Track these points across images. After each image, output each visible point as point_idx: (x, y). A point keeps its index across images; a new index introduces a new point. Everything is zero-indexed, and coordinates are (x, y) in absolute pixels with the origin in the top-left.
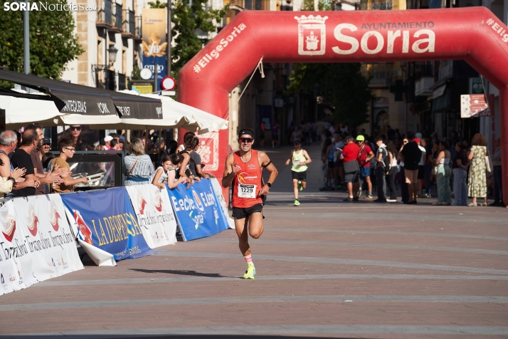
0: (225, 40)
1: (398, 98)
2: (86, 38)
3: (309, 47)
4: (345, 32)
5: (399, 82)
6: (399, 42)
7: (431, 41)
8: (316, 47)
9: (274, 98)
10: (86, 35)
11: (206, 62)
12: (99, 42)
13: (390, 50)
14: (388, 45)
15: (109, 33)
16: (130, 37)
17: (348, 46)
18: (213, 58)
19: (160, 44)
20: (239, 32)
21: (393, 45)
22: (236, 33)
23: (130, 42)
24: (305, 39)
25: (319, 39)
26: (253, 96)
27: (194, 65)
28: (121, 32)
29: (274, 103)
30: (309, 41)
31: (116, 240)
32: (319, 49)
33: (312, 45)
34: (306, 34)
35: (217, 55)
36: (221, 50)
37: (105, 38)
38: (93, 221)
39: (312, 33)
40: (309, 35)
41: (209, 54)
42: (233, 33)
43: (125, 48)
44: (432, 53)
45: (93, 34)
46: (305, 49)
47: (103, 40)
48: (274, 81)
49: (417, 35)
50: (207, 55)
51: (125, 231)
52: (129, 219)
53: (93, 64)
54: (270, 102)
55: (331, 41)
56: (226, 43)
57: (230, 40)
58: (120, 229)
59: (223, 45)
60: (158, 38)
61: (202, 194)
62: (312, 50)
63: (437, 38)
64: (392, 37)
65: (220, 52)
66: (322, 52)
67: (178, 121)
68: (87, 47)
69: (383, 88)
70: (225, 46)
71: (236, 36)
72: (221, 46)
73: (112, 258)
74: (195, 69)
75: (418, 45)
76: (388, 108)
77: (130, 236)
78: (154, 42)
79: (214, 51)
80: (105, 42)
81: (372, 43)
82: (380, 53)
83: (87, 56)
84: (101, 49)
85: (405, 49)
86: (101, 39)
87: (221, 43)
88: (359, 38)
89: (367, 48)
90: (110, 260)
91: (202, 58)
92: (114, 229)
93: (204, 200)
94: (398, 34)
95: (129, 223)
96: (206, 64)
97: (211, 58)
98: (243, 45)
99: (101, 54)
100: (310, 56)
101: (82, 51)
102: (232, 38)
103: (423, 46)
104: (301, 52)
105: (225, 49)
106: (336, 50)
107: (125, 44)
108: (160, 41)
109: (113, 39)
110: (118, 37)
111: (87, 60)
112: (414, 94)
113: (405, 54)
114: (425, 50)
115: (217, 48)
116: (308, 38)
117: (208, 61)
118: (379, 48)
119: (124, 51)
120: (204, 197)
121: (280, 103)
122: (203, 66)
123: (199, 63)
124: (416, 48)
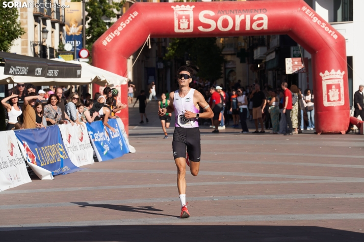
0: (124, 23)
1: (242, 61)
2: (27, 24)
3: (182, 27)
4: (206, 16)
5: (243, 50)
6: (243, 23)
7: (265, 22)
8: (187, 27)
9: (157, 62)
10: (27, 21)
12: (35, 26)
13: (237, 29)
14: (236, 25)
15: (42, 19)
16: (56, 22)
17: (209, 26)
18: (116, 35)
19: (78, 27)
20: (133, 17)
21: (239, 25)
22: (131, 18)
23: (57, 25)
24: (179, 21)
25: (189, 21)
26: (142, 61)
27: (103, 41)
28: (50, 18)
29: (157, 66)
30: (182, 23)
31: (51, 163)
32: (189, 28)
33: (184, 25)
34: (180, 18)
35: (119, 34)
36: (121, 30)
37: (40, 23)
38: (36, 149)
39: (184, 17)
40: (182, 18)
41: (113, 33)
42: (129, 18)
43: (53, 30)
44: (266, 30)
46: (179, 28)
47: (38, 25)
48: (157, 51)
49: (255, 18)
50: (111, 33)
51: (57, 156)
52: (61, 148)
53: (32, 41)
54: (154, 65)
55: (197, 23)
56: (125, 25)
57: (128, 23)
58: (54, 155)
59: (122, 26)
60: (76, 22)
62: (184, 29)
63: (269, 20)
64: (239, 19)
65: (120, 32)
66: (191, 30)
67: (93, 79)
68: (27, 29)
69: (231, 55)
70: (124, 27)
71: (131, 20)
72: (121, 27)
73: (50, 174)
74: (103, 43)
75: (256, 25)
76: (235, 68)
77: (62, 159)
78: (74, 25)
79: (116, 31)
80: (40, 26)
81: (225, 23)
82: (231, 30)
83: (27, 35)
84: (37, 31)
85: (248, 28)
86: (37, 24)
88: (216, 20)
89: (221, 27)
90: (49, 176)
91: (108, 36)
92: (49, 155)
94: (242, 17)
95: (61, 150)
96: (111, 40)
97: (114, 36)
98: (137, 26)
99: (37, 34)
100: (183, 33)
101: (24, 33)
102: (129, 21)
103: (260, 25)
104: (176, 30)
105: (124, 29)
106: (201, 28)
107: (53, 27)
108: (77, 24)
109: (45, 24)
110: (49, 22)
111: (27, 38)
112: (253, 58)
113: (248, 31)
114: (261, 28)
115: (119, 28)
116: (181, 20)
117: (112, 38)
118: (230, 27)
119: (52, 32)
121: (161, 66)
122: (109, 41)
123: (106, 39)
124: (255, 27)
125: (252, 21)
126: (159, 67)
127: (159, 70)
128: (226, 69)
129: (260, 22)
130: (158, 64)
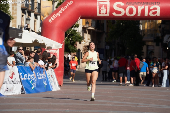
0: (63, 8)
1: (157, 45)
2: (16, 13)
3: (102, 12)
5: (158, 37)
6: (143, 11)
7: (158, 11)
8: (105, 13)
10: (16, 12)
11: (54, 18)
12: (22, 16)
13: (139, 15)
15: (28, 12)
16: (38, 15)
17: (120, 12)
20: (70, 4)
21: (140, 12)
23: (39, 17)
25: (107, 9)
27: (49, 19)
28: (33, 12)
32: (106, 13)
33: (103, 11)
34: (101, 6)
36: (61, 12)
37: (26, 14)
39: (103, 6)
41: (56, 14)
43: (36, 20)
45: (19, 12)
46: (100, 13)
47: (25, 15)
49: (152, 8)
50: (55, 15)
53: (19, 25)
54: (104, 47)
55: (112, 10)
57: (66, 8)
59: (62, 10)
60: (48, 14)
61: (37, 73)
62: (103, 14)
65: (60, 14)
66: (108, 15)
67: (33, 41)
68: (16, 18)
70: (63, 11)
71: (68, 6)
72: (61, 11)
74: (49, 21)
75: (152, 13)
76: (154, 50)
79: (58, 13)
81: (131, 11)
82: (134, 16)
83: (16, 21)
84: (24, 19)
85: (146, 15)
86: (23, 14)
88: (125, 9)
89: (128, 13)
91: (52, 16)
93: (38, 76)
94: (143, 7)
96: (54, 19)
97: (57, 16)
98: (72, 10)
99: (24, 21)
100: (102, 16)
101: (13, 19)
103: (154, 13)
105: (63, 12)
106: (114, 14)
107: (36, 18)
109: (30, 15)
110: (32, 14)
111: (16, 23)
113: (146, 17)
114: (155, 15)
115: (60, 11)
116: (101, 8)
117: (55, 17)
118: (134, 14)
119: (35, 21)
120: (38, 74)
121: (108, 48)
122: (53, 20)
123: (51, 18)
124: (151, 14)
125: (149, 10)
126: (106, 49)
127: (106, 50)
128: (147, 50)
129: (155, 11)
130: (106, 46)
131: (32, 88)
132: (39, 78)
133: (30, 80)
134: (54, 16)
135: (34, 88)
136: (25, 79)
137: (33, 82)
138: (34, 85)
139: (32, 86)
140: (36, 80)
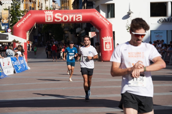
4: (58, 16)
6: (72, 18)
7: (81, 18)
8: (50, 20)
13: (70, 20)
14: (70, 19)
17: (59, 19)
18: (22, 23)
19: (7, 20)
20: (29, 16)
21: (71, 19)
22: (28, 16)
24: (47, 17)
25: (51, 17)
26: (32, 33)
29: (38, 35)
32: (51, 20)
33: (49, 19)
34: (47, 16)
35: (23, 22)
36: (24, 21)
39: (49, 16)
40: (48, 16)
42: (27, 16)
46: (47, 20)
48: (38, 29)
49: (77, 16)
55: (54, 18)
56: (26, 19)
57: (27, 18)
60: (6, 18)
62: (49, 21)
63: (83, 17)
64: (71, 16)
65: (24, 22)
66: (52, 21)
67: (13, 40)
71: (28, 17)
74: (17, 26)
76: (69, 36)
79: (22, 21)
81: (65, 18)
85: (74, 20)
87: (24, 19)
88: (62, 17)
94: (72, 16)
97: (21, 23)
98: (30, 19)
102: (27, 17)
104: (46, 21)
105: (25, 21)
106: (56, 20)
113: (74, 21)
116: (48, 17)
118: (67, 20)
120: (21, 61)
122: (19, 25)
123: (18, 24)
124: (77, 20)
125: (76, 18)
129: (79, 18)
131: (19, 69)
132: (21, 63)
133: (18, 65)
134: (20, 23)
135: (20, 70)
136: (15, 64)
137: (19, 66)
138: (20, 68)
139: (18, 68)
140: (20, 65)
